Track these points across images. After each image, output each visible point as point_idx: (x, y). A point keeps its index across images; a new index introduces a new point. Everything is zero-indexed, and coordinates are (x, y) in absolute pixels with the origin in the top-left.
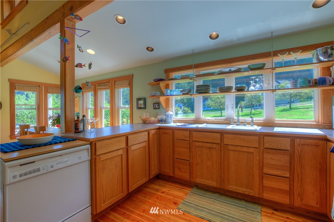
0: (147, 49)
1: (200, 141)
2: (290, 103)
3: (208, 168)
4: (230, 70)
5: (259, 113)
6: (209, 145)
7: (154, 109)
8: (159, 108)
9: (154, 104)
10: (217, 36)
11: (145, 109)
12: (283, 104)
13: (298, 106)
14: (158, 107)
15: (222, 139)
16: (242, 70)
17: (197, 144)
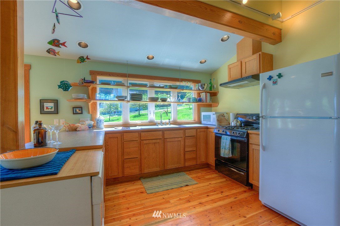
0: (80, 44)
1: (148, 139)
2: (139, 110)
3: (153, 159)
4: (160, 86)
5: (116, 119)
6: (154, 141)
7: (74, 114)
8: (82, 113)
9: (73, 108)
10: (153, 58)
11: (57, 113)
12: (134, 111)
13: (143, 113)
14: (80, 112)
15: (163, 135)
16: (168, 87)
17: (145, 142)
